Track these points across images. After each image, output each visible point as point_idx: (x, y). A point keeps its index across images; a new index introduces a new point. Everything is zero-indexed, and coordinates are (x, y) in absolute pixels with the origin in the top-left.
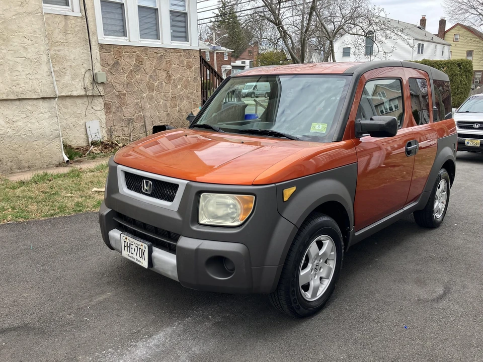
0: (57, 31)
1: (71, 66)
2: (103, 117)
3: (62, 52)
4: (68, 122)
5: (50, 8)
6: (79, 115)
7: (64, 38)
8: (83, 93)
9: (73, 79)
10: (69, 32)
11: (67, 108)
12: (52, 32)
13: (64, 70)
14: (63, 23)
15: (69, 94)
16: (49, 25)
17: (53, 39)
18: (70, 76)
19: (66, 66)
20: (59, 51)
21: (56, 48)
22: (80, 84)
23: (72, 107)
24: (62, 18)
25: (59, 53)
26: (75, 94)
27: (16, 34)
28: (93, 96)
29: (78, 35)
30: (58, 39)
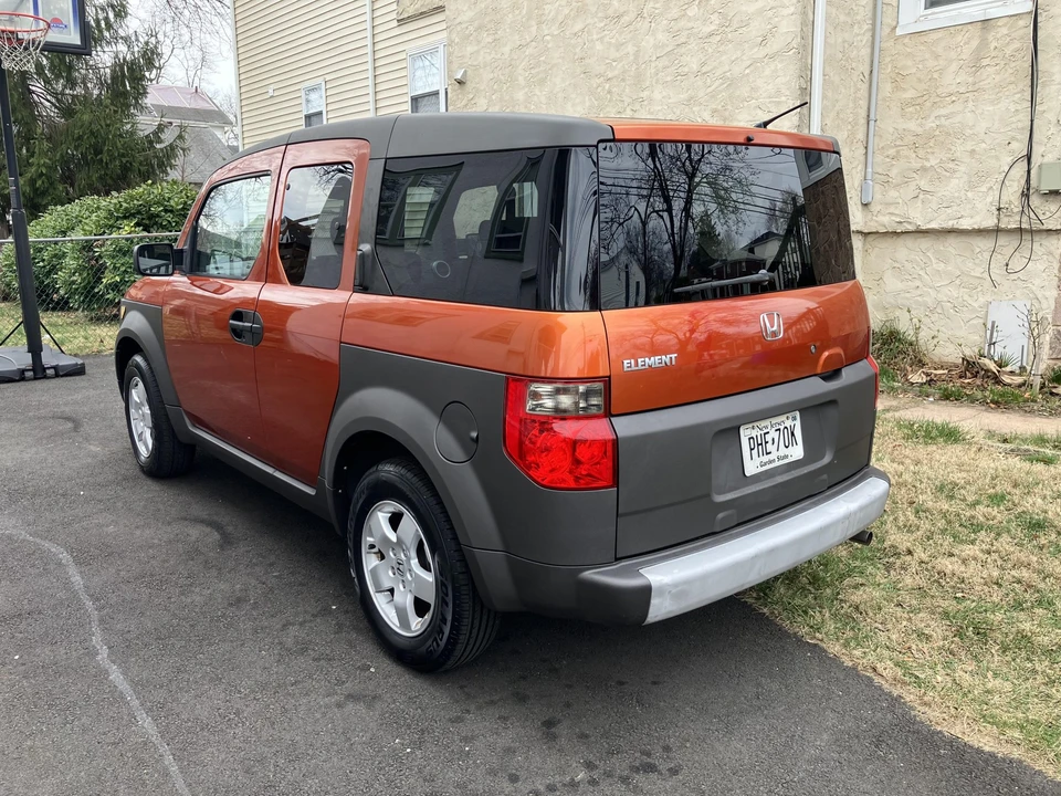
0: (954, 66)
1: (973, 151)
2: (1047, 294)
3: (957, 119)
4: (941, 297)
5: (953, 13)
6: (976, 282)
7: (971, 80)
8: (990, 222)
9: (972, 186)
10: (985, 62)
11: (946, 261)
12: (941, 71)
13: (951, 165)
14: (975, 43)
15: (950, 224)
16: (937, 57)
17: (939, 91)
18: (965, 178)
19: (958, 154)
20: (947, 117)
21: (943, 112)
22: (989, 199)
23: (959, 260)
24: (975, 31)
25: (947, 123)
26: (965, 224)
27: (746, 104)
28: (1020, 230)
29: (1013, 65)
30: (953, 89)
